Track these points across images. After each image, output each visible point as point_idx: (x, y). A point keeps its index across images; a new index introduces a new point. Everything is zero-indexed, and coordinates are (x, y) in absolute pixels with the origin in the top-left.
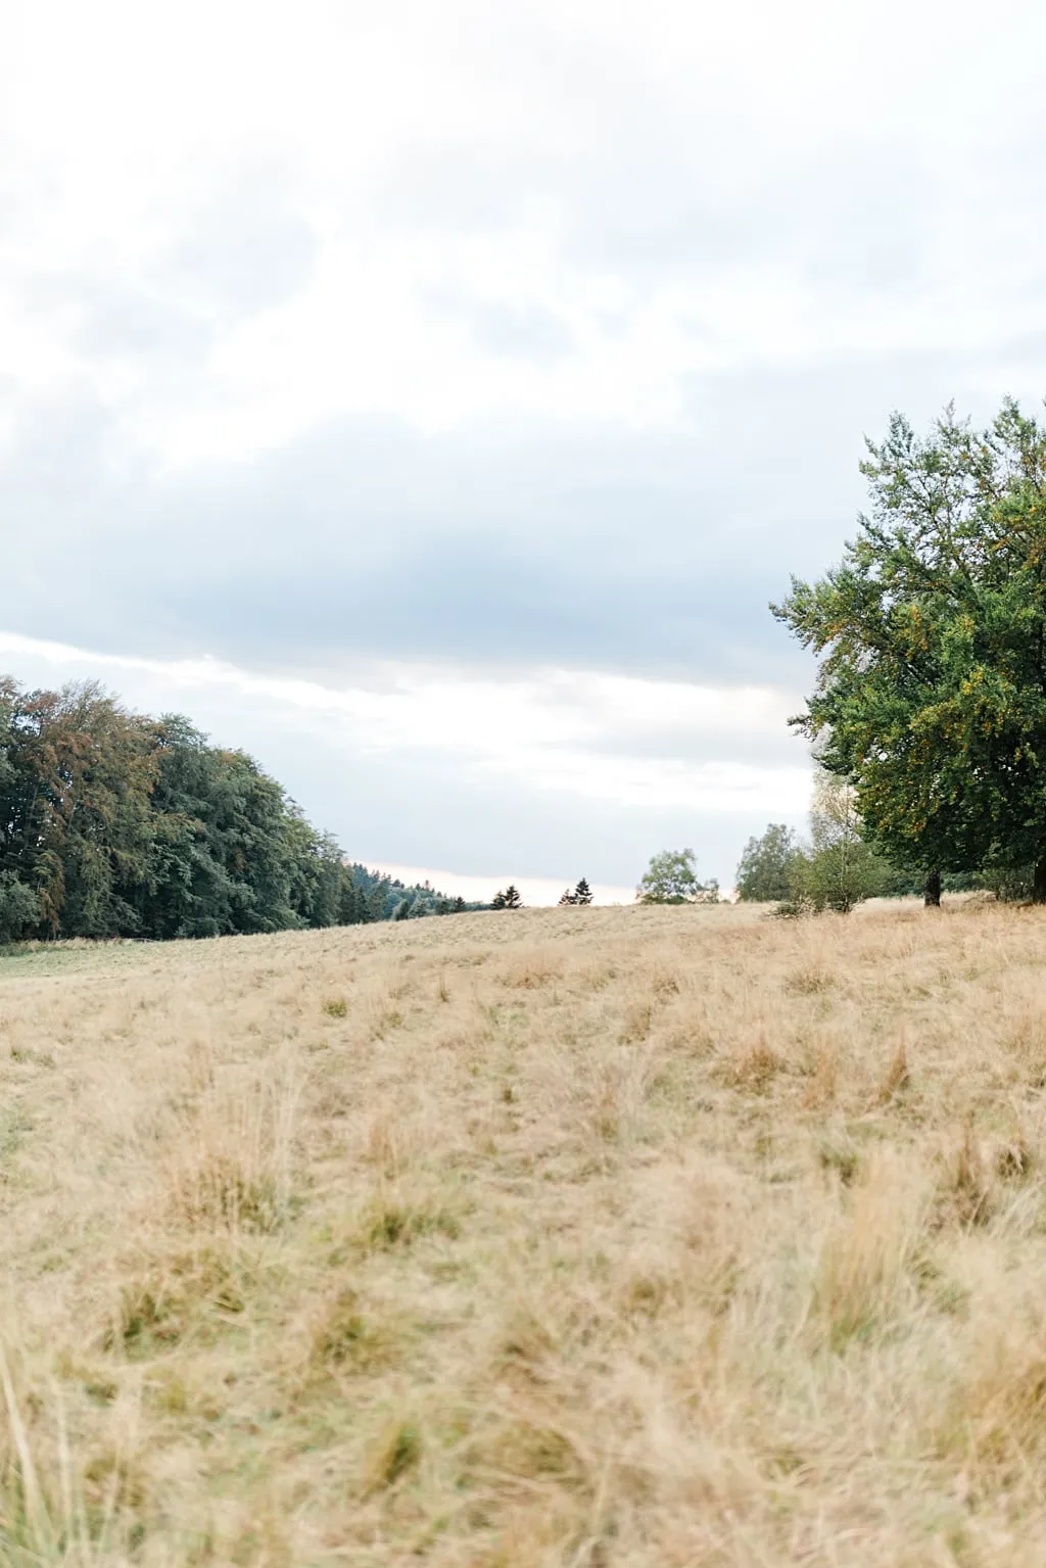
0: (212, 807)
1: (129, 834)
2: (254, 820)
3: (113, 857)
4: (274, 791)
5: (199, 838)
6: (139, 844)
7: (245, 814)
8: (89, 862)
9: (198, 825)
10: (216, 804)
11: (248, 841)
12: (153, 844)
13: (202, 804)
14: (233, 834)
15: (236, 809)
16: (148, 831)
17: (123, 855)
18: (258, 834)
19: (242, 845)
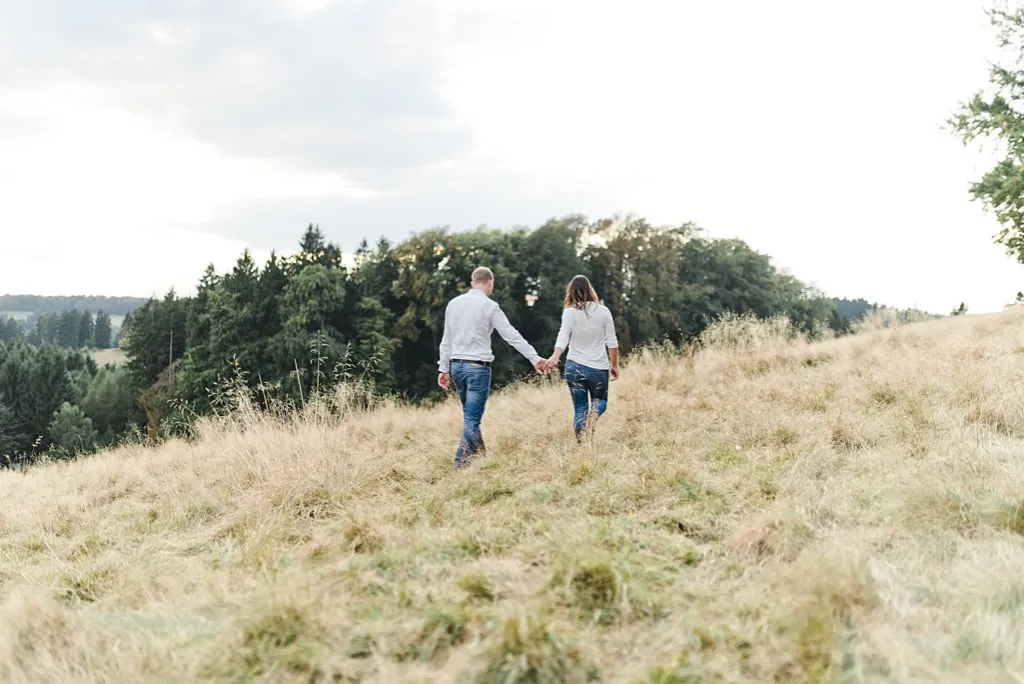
0: (720, 276)
1: (666, 301)
2: (751, 281)
3: (658, 316)
4: (763, 261)
5: (713, 297)
6: (674, 306)
7: (744, 277)
8: (643, 321)
9: (710, 289)
10: (722, 274)
11: (747, 294)
12: (683, 306)
13: (713, 275)
14: (737, 291)
15: (738, 274)
16: (678, 297)
17: (664, 315)
18: (755, 289)
19: (744, 298)
